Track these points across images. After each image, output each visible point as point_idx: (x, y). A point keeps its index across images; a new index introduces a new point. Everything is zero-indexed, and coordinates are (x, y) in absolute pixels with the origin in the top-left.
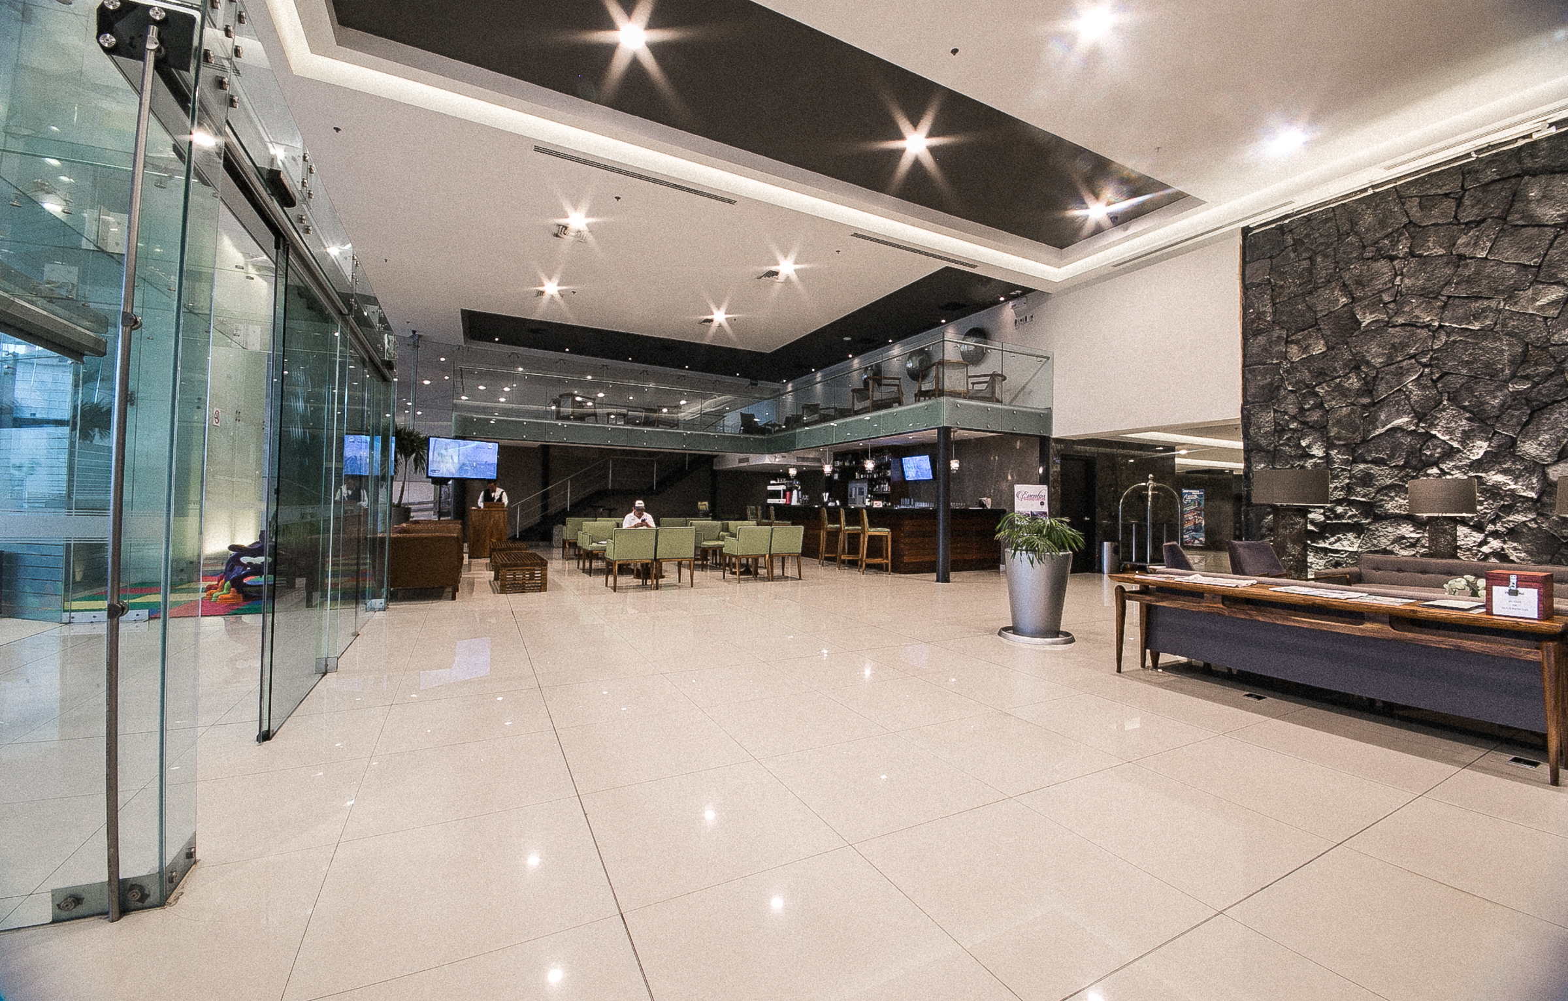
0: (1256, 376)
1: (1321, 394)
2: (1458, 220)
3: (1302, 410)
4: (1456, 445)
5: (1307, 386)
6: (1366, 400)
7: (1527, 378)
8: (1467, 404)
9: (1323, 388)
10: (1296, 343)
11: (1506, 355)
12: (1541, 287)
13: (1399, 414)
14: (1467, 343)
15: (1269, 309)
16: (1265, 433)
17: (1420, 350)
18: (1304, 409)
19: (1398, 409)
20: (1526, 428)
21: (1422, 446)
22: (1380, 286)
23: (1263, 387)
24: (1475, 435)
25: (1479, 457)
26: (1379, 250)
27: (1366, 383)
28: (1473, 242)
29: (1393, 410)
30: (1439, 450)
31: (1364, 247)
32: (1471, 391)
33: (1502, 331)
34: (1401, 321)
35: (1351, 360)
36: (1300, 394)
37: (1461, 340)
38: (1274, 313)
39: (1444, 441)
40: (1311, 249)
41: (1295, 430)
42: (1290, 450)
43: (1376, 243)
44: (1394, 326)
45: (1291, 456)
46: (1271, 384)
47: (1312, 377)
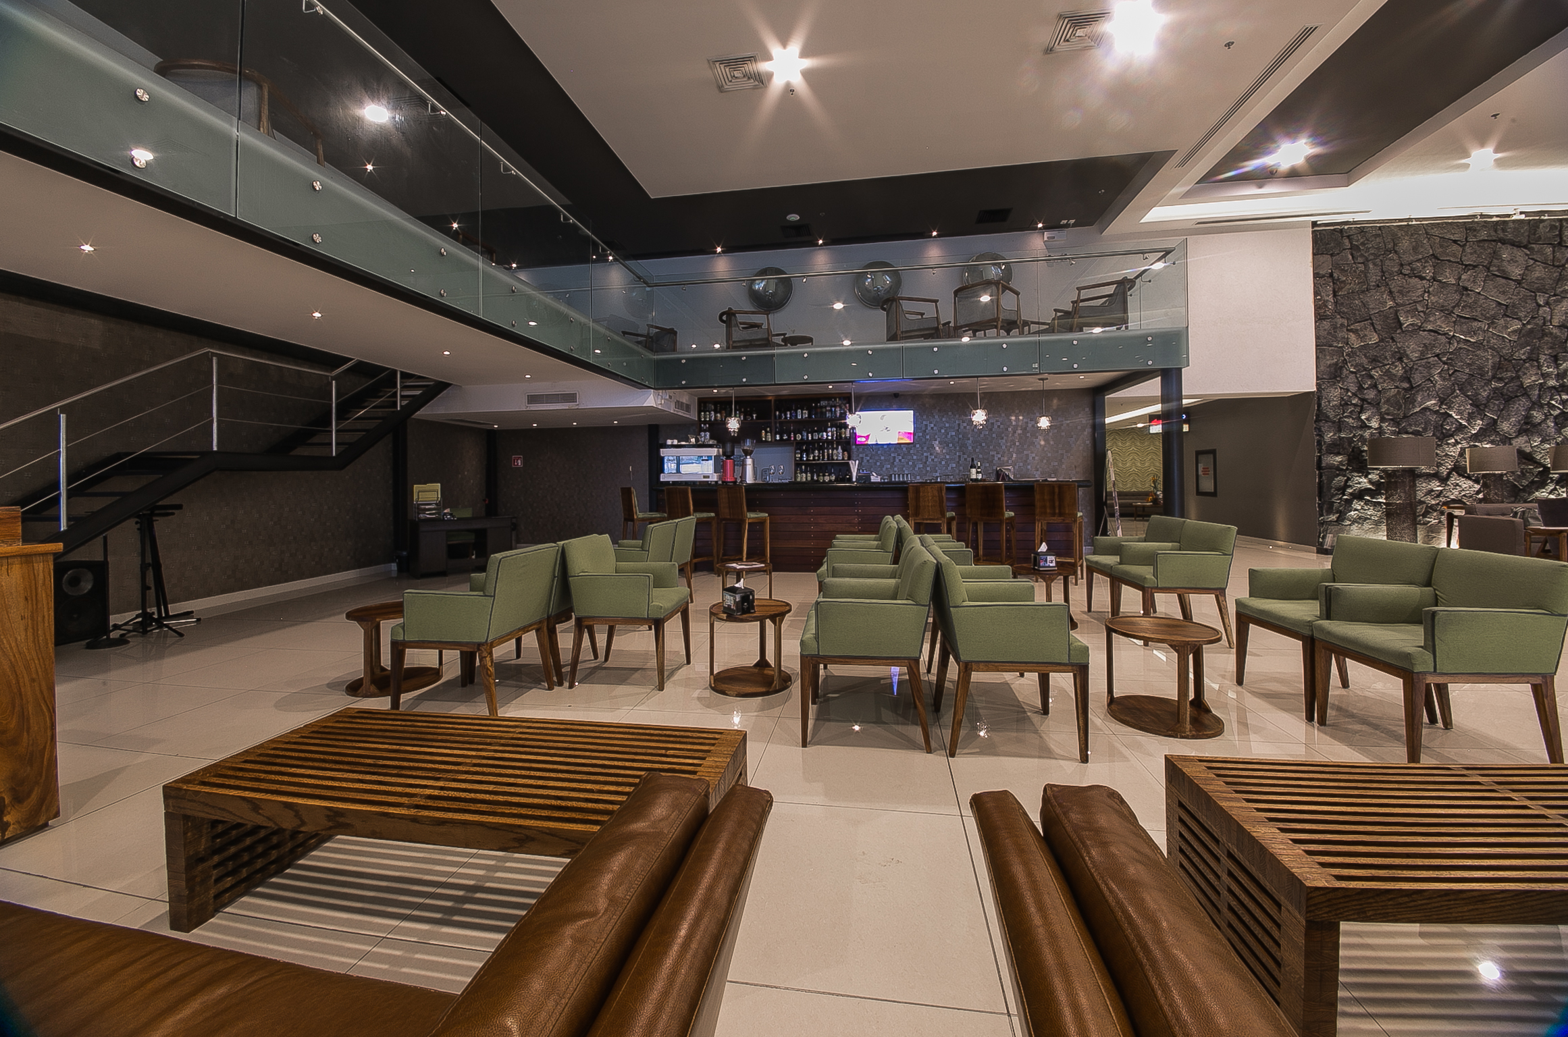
0: (1325, 356)
1: (1376, 377)
2: (1462, 261)
3: (1361, 388)
4: (1464, 423)
5: (1365, 369)
6: (1406, 385)
7: (1501, 379)
8: (1470, 393)
9: (1377, 372)
10: (1353, 332)
11: (1490, 361)
12: (1508, 319)
13: (1429, 398)
14: (1469, 350)
15: (1331, 298)
16: (1333, 406)
17: (1442, 351)
18: (1363, 388)
19: (1428, 394)
20: (1503, 413)
21: (1443, 422)
22: (1415, 298)
23: (1330, 366)
24: (1475, 416)
25: (1476, 432)
26: (1412, 269)
27: (1406, 372)
28: (1472, 280)
29: (1426, 394)
30: (1454, 426)
31: (1402, 265)
32: (1471, 384)
33: (1487, 345)
34: (1429, 327)
35: (1396, 352)
36: (1360, 375)
37: (1464, 348)
38: (1336, 303)
39: (1456, 419)
40: (1365, 256)
41: (1355, 405)
42: (1353, 421)
43: (1411, 264)
44: (1424, 331)
45: (1353, 427)
46: (1336, 364)
47: (1369, 362)
